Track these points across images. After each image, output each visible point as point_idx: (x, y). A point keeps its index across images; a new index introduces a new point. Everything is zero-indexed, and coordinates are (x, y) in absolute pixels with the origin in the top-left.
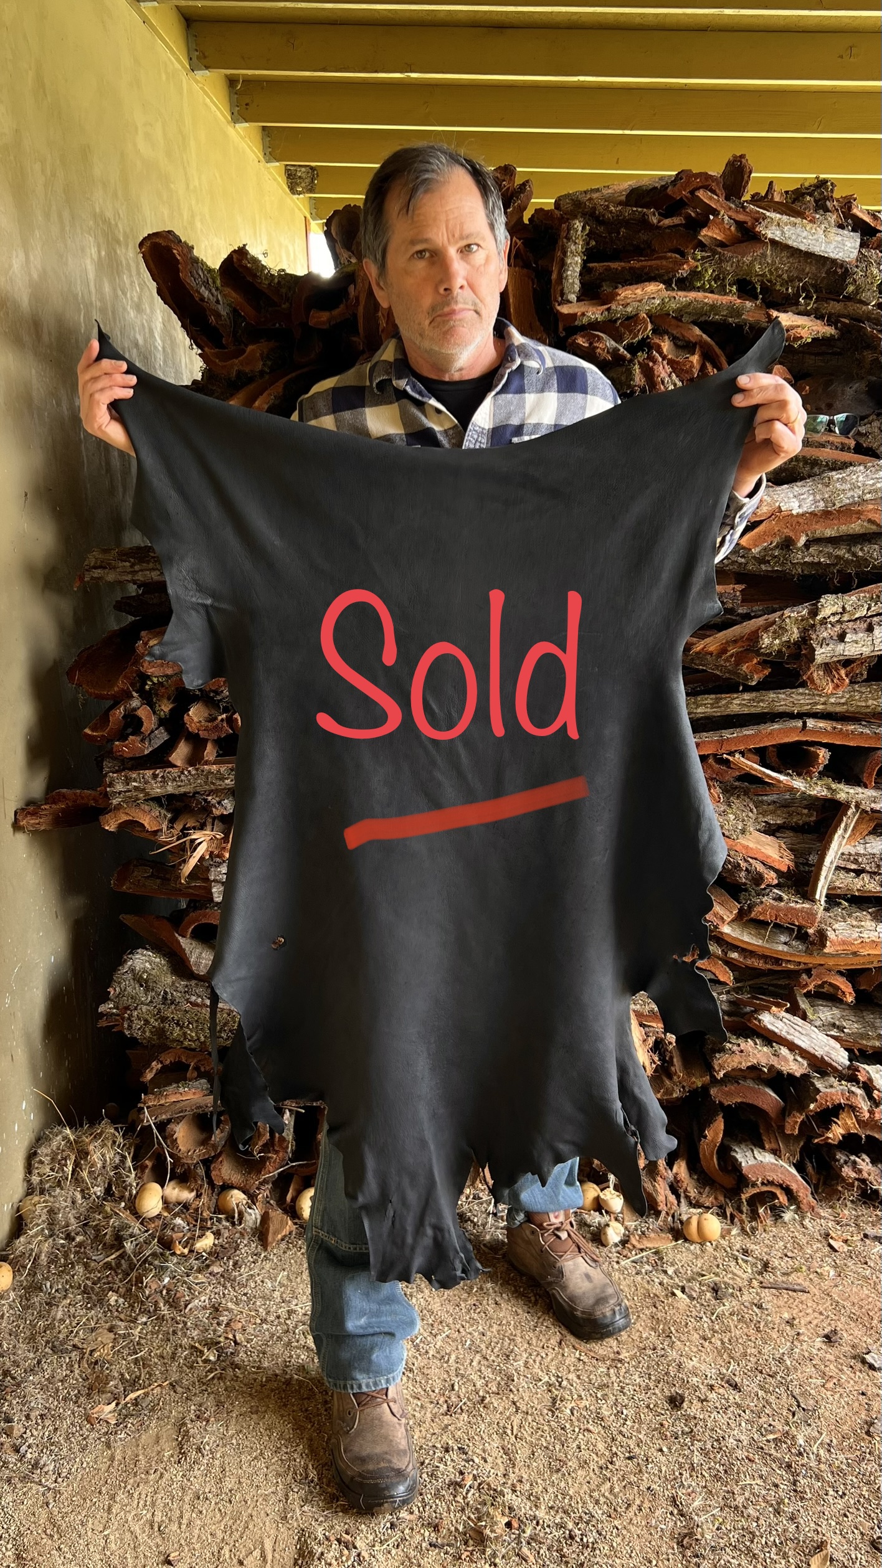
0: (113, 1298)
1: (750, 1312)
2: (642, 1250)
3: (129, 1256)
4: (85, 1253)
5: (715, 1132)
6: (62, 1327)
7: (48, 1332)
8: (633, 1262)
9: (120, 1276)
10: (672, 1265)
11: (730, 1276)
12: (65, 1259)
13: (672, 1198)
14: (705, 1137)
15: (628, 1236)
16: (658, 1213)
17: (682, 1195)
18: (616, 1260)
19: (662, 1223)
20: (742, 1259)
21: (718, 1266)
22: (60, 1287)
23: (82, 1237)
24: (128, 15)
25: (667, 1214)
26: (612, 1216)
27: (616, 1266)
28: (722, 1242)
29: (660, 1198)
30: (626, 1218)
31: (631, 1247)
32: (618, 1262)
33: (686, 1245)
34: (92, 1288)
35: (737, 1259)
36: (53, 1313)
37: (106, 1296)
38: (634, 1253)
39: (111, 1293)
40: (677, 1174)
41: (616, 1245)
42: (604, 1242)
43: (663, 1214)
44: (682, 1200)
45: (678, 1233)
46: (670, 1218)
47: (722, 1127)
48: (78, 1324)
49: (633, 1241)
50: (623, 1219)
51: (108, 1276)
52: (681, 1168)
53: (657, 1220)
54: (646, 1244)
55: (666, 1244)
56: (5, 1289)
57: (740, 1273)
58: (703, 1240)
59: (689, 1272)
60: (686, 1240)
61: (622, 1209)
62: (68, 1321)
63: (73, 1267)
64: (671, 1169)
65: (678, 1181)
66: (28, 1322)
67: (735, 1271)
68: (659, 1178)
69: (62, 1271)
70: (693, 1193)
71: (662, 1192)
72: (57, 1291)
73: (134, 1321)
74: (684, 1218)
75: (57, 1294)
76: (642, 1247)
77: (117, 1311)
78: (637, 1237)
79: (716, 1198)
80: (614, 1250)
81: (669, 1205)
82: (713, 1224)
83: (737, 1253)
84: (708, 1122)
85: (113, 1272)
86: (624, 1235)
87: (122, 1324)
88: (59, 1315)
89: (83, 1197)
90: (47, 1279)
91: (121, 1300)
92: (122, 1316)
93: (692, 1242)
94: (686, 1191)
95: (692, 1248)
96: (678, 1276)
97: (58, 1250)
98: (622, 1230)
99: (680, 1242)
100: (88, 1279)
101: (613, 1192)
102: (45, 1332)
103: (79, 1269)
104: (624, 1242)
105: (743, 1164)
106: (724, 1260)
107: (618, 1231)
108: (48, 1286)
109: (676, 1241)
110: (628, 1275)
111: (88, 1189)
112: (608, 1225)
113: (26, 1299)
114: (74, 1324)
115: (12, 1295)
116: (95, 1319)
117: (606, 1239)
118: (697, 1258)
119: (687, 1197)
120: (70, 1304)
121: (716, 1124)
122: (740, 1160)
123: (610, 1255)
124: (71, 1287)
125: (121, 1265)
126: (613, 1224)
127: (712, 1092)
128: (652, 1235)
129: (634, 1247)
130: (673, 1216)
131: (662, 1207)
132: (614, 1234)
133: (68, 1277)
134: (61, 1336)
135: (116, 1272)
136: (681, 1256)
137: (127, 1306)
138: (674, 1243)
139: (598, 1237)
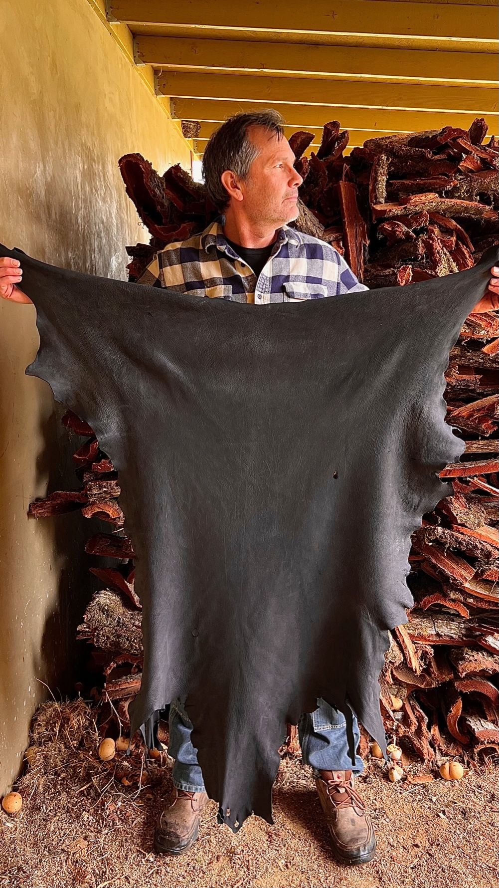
0: (85, 816)
1: (487, 829)
2: (415, 785)
3: (95, 787)
4: (67, 785)
5: (457, 709)
6: (54, 837)
7: (45, 840)
8: (410, 792)
9: (89, 801)
10: (435, 796)
11: (472, 803)
12: (54, 789)
13: (431, 750)
14: (451, 712)
15: (407, 776)
16: (423, 760)
17: (437, 748)
18: (399, 791)
19: (425, 767)
20: (478, 792)
21: (463, 797)
22: (52, 808)
23: (65, 774)
24: (102, 30)
25: (429, 761)
26: (395, 762)
27: (400, 796)
28: (465, 780)
29: (425, 751)
30: (404, 763)
31: (408, 783)
32: (400, 793)
33: (442, 782)
34: (72, 809)
35: (474, 792)
36: (48, 826)
37: (81, 814)
38: (410, 787)
39: (84, 812)
40: (434, 735)
41: (399, 782)
42: (391, 779)
43: (426, 761)
44: (437, 751)
45: (437, 774)
46: (431, 764)
47: (462, 706)
48: (64, 834)
49: (410, 779)
50: (402, 764)
51: (82, 801)
52: (435, 730)
53: (423, 765)
54: (418, 781)
55: (429, 780)
56: (17, 810)
57: (477, 801)
58: (453, 779)
59: (446, 800)
60: (442, 779)
61: (401, 758)
62: (58, 832)
63: (60, 795)
64: (430, 731)
65: (435, 740)
66: (32, 833)
67: (475, 800)
68: (423, 738)
69: (53, 797)
70: (443, 747)
71: (426, 748)
72: (50, 811)
73: (100, 832)
74: (440, 763)
75: (50, 813)
76: (415, 783)
77: (88, 825)
78: (412, 777)
79: (457, 751)
80: (398, 785)
81: (430, 756)
82: (459, 769)
83: (474, 788)
84: (453, 702)
85: (85, 798)
86: (403, 774)
87: (92, 834)
88: (52, 829)
89: (66, 747)
90: (43, 802)
91: (91, 818)
92: (92, 829)
93: (446, 780)
94: (439, 746)
95: (446, 784)
96: (439, 803)
97: (50, 782)
98: (403, 772)
99: (438, 780)
100: (69, 802)
101: (395, 746)
102: (43, 840)
103: (64, 796)
104: (404, 779)
105: (476, 730)
106: (467, 793)
107: (399, 773)
108: (44, 808)
109: (436, 779)
110: (408, 802)
111: (69, 742)
112: (394, 769)
113: (30, 816)
114: (62, 835)
115: (22, 813)
116: (75, 831)
117: (393, 777)
118: (449, 791)
119: (440, 750)
120: (58, 820)
121: (457, 704)
122: (473, 727)
123: (396, 788)
124: (59, 808)
125: (91, 794)
126: (396, 767)
127: (456, 685)
128: (421, 775)
129: (410, 782)
130: (432, 762)
131: (426, 757)
132: (397, 774)
133: (56, 801)
134: (54, 843)
135: (87, 798)
136: (440, 789)
137: (95, 821)
138: (434, 780)
139: (387, 776)
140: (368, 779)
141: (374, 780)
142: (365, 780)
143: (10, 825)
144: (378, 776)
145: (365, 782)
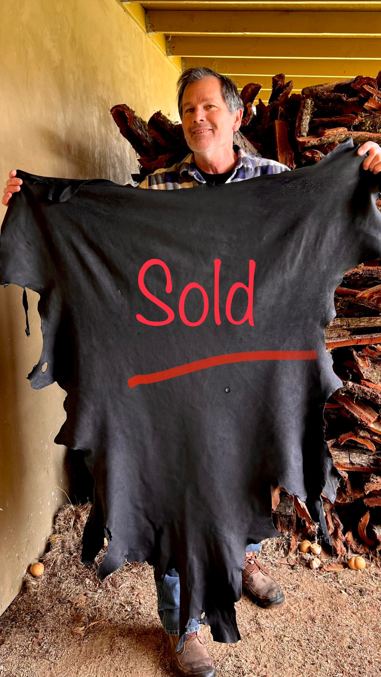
0: (87, 581)
1: (376, 602)
2: (328, 572)
3: (96, 563)
4: (77, 561)
5: (366, 519)
6: (64, 592)
7: (58, 594)
8: (324, 577)
9: (91, 572)
10: (342, 579)
11: (368, 585)
12: (68, 563)
13: (344, 549)
14: (361, 521)
15: (323, 565)
16: (337, 555)
17: (349, 548)
18: (316, 575)
19: (339, 560)
20: (375, 578)
21: (363, 581)
22: (65, 575)
23: (76, 554)
24: (116, 7)
25: (342, 556)
26: (316, 556)
27: (316, 578)
28: (366, 570)
29: (338, 549)
30: (323, 557)
31: (323, 570)
32: (317, 577)
33: (349, 570)
34: (79, 576)
35: (372, 578)
36: (61, 586)
37: (85, 580)
38: (324, 573)
39: (87, 579)
40: (347, 538)
41: (317, 569)
42: (311, 567)
43: (340, 556)
44: (349, 550)
45: (346, 565)
46: (343, 558)
47: (369, 517)
48: (71, 591)
49: (325, 567)
50: (321, 557)
51: (86, 571)
52: (349, 536)
53: (336, 558)
54: (330, 569)
55: (340, 569)
56: (40, 574)
57: (373, 584)
58: (357, 568)
59: (349, 583)
60: (349, 568)
61: (321, 553)
62: (67, 590)
63: (71, 567)
64: (345, 536)
65: (347, 541)
66: (50, 589)
67: (371, 583)
68: (338, 539)
69: (66, 568)
70: (354, 547)
71: (339, 546)
72: (63, 576)
73: (96, 591)
74: (349, 558)
75: (63, 578)
76: (328, 570)
77: (89, 587)
78: (327, 566)
79: (365, 550)
80: (315, 571)
81: (342, 552)
82: (362, 562)
83: (373, 575)
84: (363, 514)
85: (88, 570)
86: (321, 564)
87: (91, 593)
88: (63, 587)
89: (78, 536)
90: (59, 571)
91: (91, 582)
92: (91, 589)
93: (352, 569)
94: (351, 546)
95: (352, 572)
96: (344, 584)
97: (65, 559)
98: (320, 562)
99: (346, 569)
100: (77, 572)
101: (317, 545)
102: (56, 594)
103: (74, 568)
104: (320, 568)
105: (377, 535)
106: (366, 578)
107: (318, 563)
108: (60, 575)
109: (345, 568)
110: (321, 582)
111: (80, 532)
112: (313, 560)
113: (50, 579)
114: (69, 591)
115: (43, 577)
116: (79, 590)
117: (312, 566)
118: (353, 576)
119: (351, 549)
120: (68, 583)
121: (366, 516)
122: (376, 533)
123: (314, 573)
124: (70, 575)
125: (92, 567)
126: (316, 559)
127: (364, 501)
128: (334, 565)
129: (325, 570)
131: (339, 552)
132: (316, 564)
133: (68, 571)
134: (63, 596)
135: (90, 570)
136: (346, 575)
137: (94, 585)
138: (343, 569)
139: (308, 565)
140: (294, 567)
141: (298, 567)
142: (293, 567)
143: (34, 583)
144: (302, 565)
145: (293, 569)
